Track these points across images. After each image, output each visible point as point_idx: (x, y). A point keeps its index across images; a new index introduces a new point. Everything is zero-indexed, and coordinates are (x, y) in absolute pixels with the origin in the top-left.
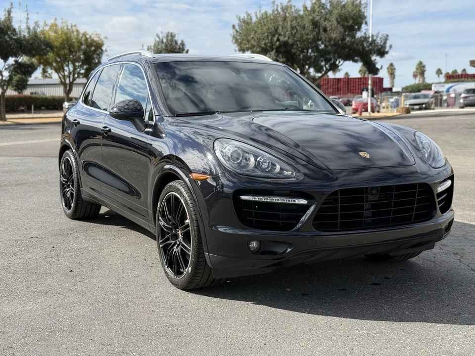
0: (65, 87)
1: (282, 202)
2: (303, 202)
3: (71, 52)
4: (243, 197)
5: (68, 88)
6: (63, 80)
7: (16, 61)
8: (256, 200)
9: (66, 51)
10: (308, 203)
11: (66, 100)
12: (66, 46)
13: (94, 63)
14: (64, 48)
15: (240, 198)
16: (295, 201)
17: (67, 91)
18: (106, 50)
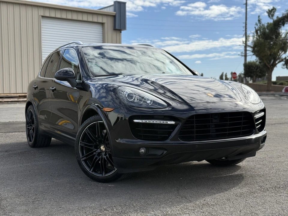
1: (159, 123)
2: (173, 123)
4: (135, 121)
8: (143, 122)
10: (175, 123)
15: (133, 121)
16: (167, 122)
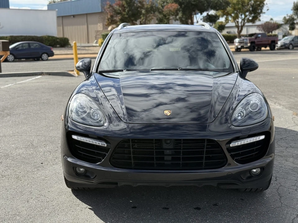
0: (238, 29)
3: (243, 6)
5: (240, 29)
6: (237, 24)
7: (208, 14)
9: (240, 6)
11: (238, 37)
12: (240, 2)
13: (257, 12)
14: (239, 4)
15: (72, 136)
17: (239, 32)
18: (267, 4)
